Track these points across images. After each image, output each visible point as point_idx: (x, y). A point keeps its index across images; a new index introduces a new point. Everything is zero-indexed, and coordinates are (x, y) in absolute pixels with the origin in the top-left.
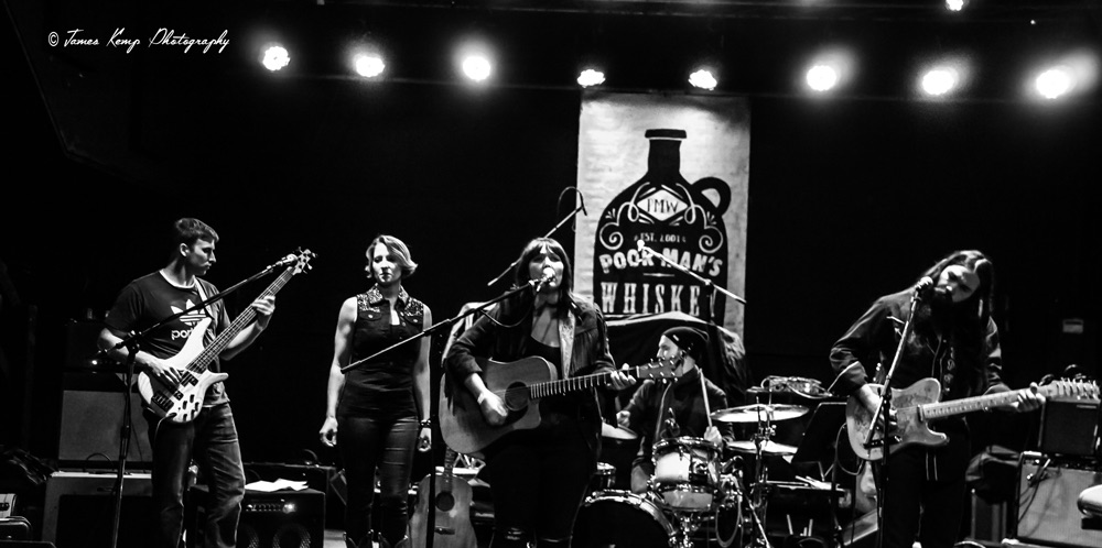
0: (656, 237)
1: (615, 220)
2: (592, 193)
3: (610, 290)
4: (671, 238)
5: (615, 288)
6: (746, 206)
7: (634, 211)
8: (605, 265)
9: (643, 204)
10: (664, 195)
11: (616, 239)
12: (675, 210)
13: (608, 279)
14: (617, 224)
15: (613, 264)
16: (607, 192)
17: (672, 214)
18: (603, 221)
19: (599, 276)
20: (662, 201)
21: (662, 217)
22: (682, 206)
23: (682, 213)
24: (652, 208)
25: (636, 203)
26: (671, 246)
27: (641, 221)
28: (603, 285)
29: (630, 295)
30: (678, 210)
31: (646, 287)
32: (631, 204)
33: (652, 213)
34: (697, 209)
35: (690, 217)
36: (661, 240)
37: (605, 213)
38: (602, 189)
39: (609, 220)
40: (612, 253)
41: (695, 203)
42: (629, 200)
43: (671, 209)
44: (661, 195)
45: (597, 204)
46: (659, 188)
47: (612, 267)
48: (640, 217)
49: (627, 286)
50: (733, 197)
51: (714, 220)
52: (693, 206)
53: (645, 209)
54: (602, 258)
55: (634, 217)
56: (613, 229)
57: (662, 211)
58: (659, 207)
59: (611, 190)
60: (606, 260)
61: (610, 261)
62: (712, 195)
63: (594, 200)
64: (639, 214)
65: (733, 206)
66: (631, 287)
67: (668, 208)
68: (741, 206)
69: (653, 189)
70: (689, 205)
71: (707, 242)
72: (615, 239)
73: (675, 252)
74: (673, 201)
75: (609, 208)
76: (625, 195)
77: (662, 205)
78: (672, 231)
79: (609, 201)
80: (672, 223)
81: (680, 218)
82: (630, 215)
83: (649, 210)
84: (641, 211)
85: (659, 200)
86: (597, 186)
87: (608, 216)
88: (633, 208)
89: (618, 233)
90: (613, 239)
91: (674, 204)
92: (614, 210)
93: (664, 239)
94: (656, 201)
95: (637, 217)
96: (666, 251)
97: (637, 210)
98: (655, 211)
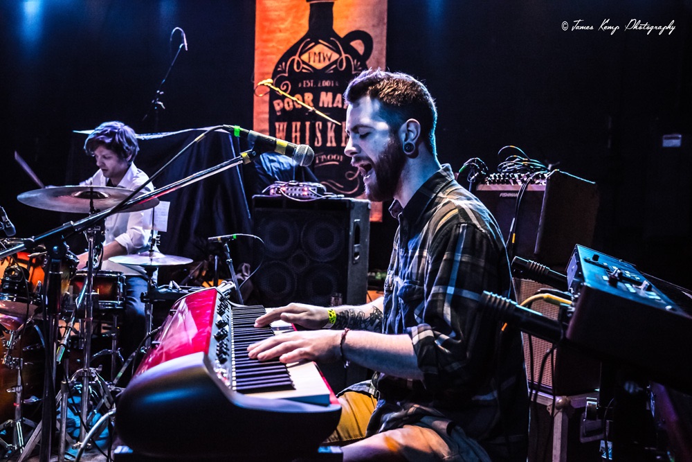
0: (316, 83)
1: (285, 73)
2: (267, 51)
3: (281, 128)
4: (326, 83)
5: (285, 127)
6: (384, 52)
7: (298, 64)
8: (278, 108)
9: (305, 57)
10: (321, 48)
11: (287, 86)
12: (329, 60)
13: (280, 119)
14: (286, 75)
15: (284, 107)
16: (278, 49)
17: (327, 63)
18: (275, 73)
19: (274, 117)
20: (320, 53)
21: (319, 66)
22: (335, 56)
23: (335, 62)
24: (312, 59)
25: (300, 56)
26: (327, 90)
27: (304, 71)
28: (277, 125)
29: (296, 132)
30: (333, 59)
31: (308, 124)
32: (296, 58)
33: (312, 63)
34: (346, 58)
35: (341, 65)
36: (319, 85)
37: (277, 67)
38: (273, 47)
39: (280, 72)
41: (345, 53)
42: (295, 55)
43: (327, 59)
44: (318, 49)
45: (271, 60)
46: (317, 43)
47: (283, 110)
48: (303, 68)
49: (294, 124)
50: (375, 46)
51: (360, 66)
52: (344, 55)
53: (307, 61)
54: (275, 103)
55: (298, 68)
56: (285, 78)
57: (320, 61)
58: (317, 58)
59: (281, 47)
60: (279, 104)
61: (281, 105)
62: (358, 45)
63: (269, 57)
64: (302, 65)
65: (375, 53)
66: (297, 125)
67: (324, 59)
68: (380, 53)
69: (313, 44)
70: (341, 55)
72: (285, 87)
73: (330, 95)
74: (328, 52)
75: (280, 62)
76: (292, 51)
77: (320, 56)
78: (328, 77)
79: (280, 56)
80: (327, 71)
81: (334, 66)
82: (295, 67)
83: (309, 61)
84: (304, 63)
85: (317, 53)
86: (271, 45)
87: (279, 69)
88: (298, 61)
89: (287, 82)
90: (283, 87)
91: (329, 55)
92: (284, 64)
93: (321, 84)
94: (315, 53)
95: (301, 67)
96: (323, 95)
97: (301, 62)
98: (314, 62)
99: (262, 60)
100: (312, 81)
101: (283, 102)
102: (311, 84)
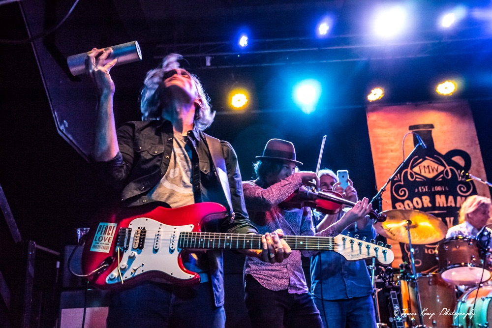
0: (430, 189)
1: (400, 181)
2: (383, 166)
4: (438, 188)
7: (411, 174)
9: (416, 169)
10: (428, 162)
11: (405, 192)
12: (437, 171)
14: (402, 183)
15: (405, 208)
16: (393, 164)
17: (435, 173)
18: (393, 182)
20: (428, 166)
21: (430, 176)
22: (441, 168)
23: (442, 172)
24: (423, 171)
25: (411, 169)
26: (440, 193)
27: (417, 179)
30: (439, 171)
32: (409, 170)
33: (423, 174)
34: (451, 169)
35: (447, 175)
36: (433, 190)
38: (388, 162)
39: (397, 181)
40: (403, 202)
41: (449, 165)
42: (407, 168)
43: (435, 171)
44: (426, 163)
46: (424, 159)
48: (416, 178)
50: (472, 159)
52: (448, 168)
53: (418, 172)
54: (397, 205)
55: (412, 177)
56: (400, 186)
57: (429, 172)
58: (427, 170)
60: (400, 206)
61: (402, 206)
62: (457, 159)
63: (385, 170)
64: (415, 176)
65: (474, 166)
67: (433, 170)
69: (421, 160)
70: (445, 167)
71: (462, 189)
72: (403, 193)
73: (443, 197)
76: (406, 165)
78: (439, 184)
80: (437, 179)
81: (442, 176)
82: (409, 177)
83: (421, 172)
84: (416, 173)
85: (426, 166)
86: (386, 161)
87: (395, 179)
88: (411, 173)
89: (404, 189)
90: (401, 193)
91: (436, 167)
92: (399, 175)
93: (434, 189)
94: (424, 167)
95: (414, 177)
96: (437, 197)
97: (413, 173)
98: (425, 172)
99: (380, 173)
100: (426, 187)
101: (403, 204)
102: (426, 189)
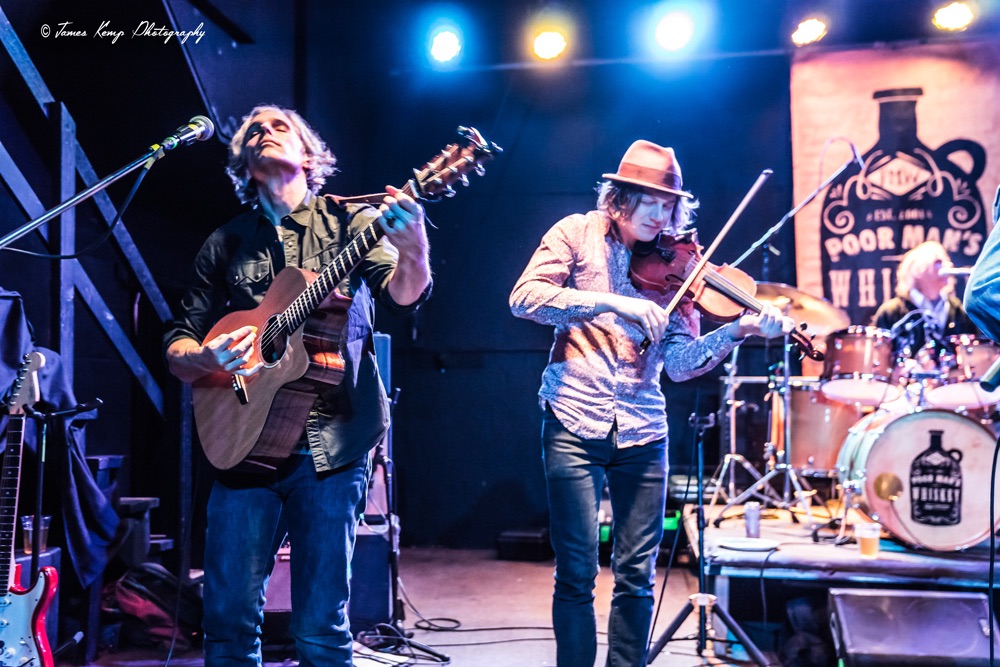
0: (896, 213)
1: (841, 198)
3: (841, 279)
4: (913, 214)
5: (847, 277)
7: (864, 186)
8: (833, 251)
9: (875, 177)
10: (901, 164)
11: (847, 219)
13: (839, 267)
14: (844, 203)
15: (843, 249)
16: (830, 166)
17: (911, 186)
18: (828, 201)
19: (827, 264)
20: (899, 173)
21: (900, 190)
22: (924, 176)
23: (924, 184)
24: (887, 180)
25: (866, 177)
26: (914, 223)
27: (874, 197)
28: (833, 274)
29: (867, 283)
30: (921, 180)
31: (886, 273)
32: (860, 178)
33: (887, 186)
34: (943, 178)
35: (935, 188)
36: (901, 217)
37: (830, 192)
38: (822, 163)
39: (834, 199)
40: (841, 237)
41: (940, 170)
42: (858, 174)
43: (911, 180)
44: (897, 164)
46: (894, 157)
47: (842, 254)
48: (873, 193)
49: (862, 273)
50: (989, 158)
51: (966, 188)
52: (938, 175)
53: (878, 183)
54: (829, 244)
55: (865, 193)
56: (840, 209)
57: (900, 183)
58: (895, 179)
59: (834, 164)
60: (835, 246)
61: (839, 247)
62: (962, 159)
64: (871, 190)
65: (988, 170)
66: (867, 274)
67: (907, 179)
69: (887, 158)
70: (932, 173)
71: (959, 215)
72: (844, 221)
73: (919, 230)
74: (913, 170)
75: (835, 183)
76: (853, 169)
77: (899, 176)
78: (913, 205)
79: (832, 177)
80: (913, 197)
81: (922, 190)
82: (859, 192)
83: (882, 183)
84: (873, 185)
85: (895, 172)
86: (817, 161)
87: (833, 195)
88: (863, 183)
89: (847, 214)
90: (841, 219)
91: (914, 173)
92: (840, 187)
93: (904, 215)
94: (891, 173)
95: (869, 192)
96: (907, 229)
97: (868, 186)
98: (891, 183)
99: (806, 183)
100: (889, 211)
101: (841, 241)
102: (887, 215)
